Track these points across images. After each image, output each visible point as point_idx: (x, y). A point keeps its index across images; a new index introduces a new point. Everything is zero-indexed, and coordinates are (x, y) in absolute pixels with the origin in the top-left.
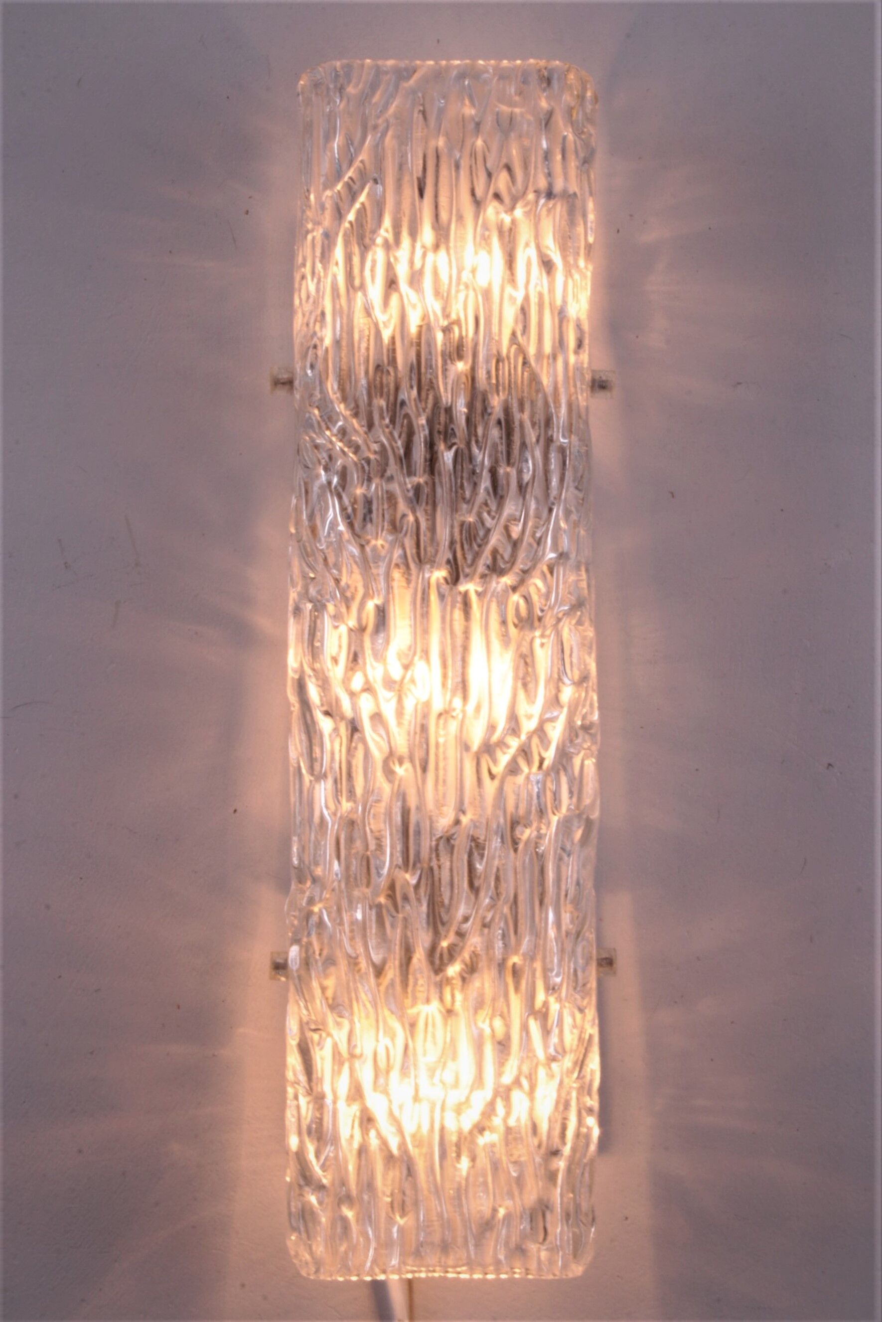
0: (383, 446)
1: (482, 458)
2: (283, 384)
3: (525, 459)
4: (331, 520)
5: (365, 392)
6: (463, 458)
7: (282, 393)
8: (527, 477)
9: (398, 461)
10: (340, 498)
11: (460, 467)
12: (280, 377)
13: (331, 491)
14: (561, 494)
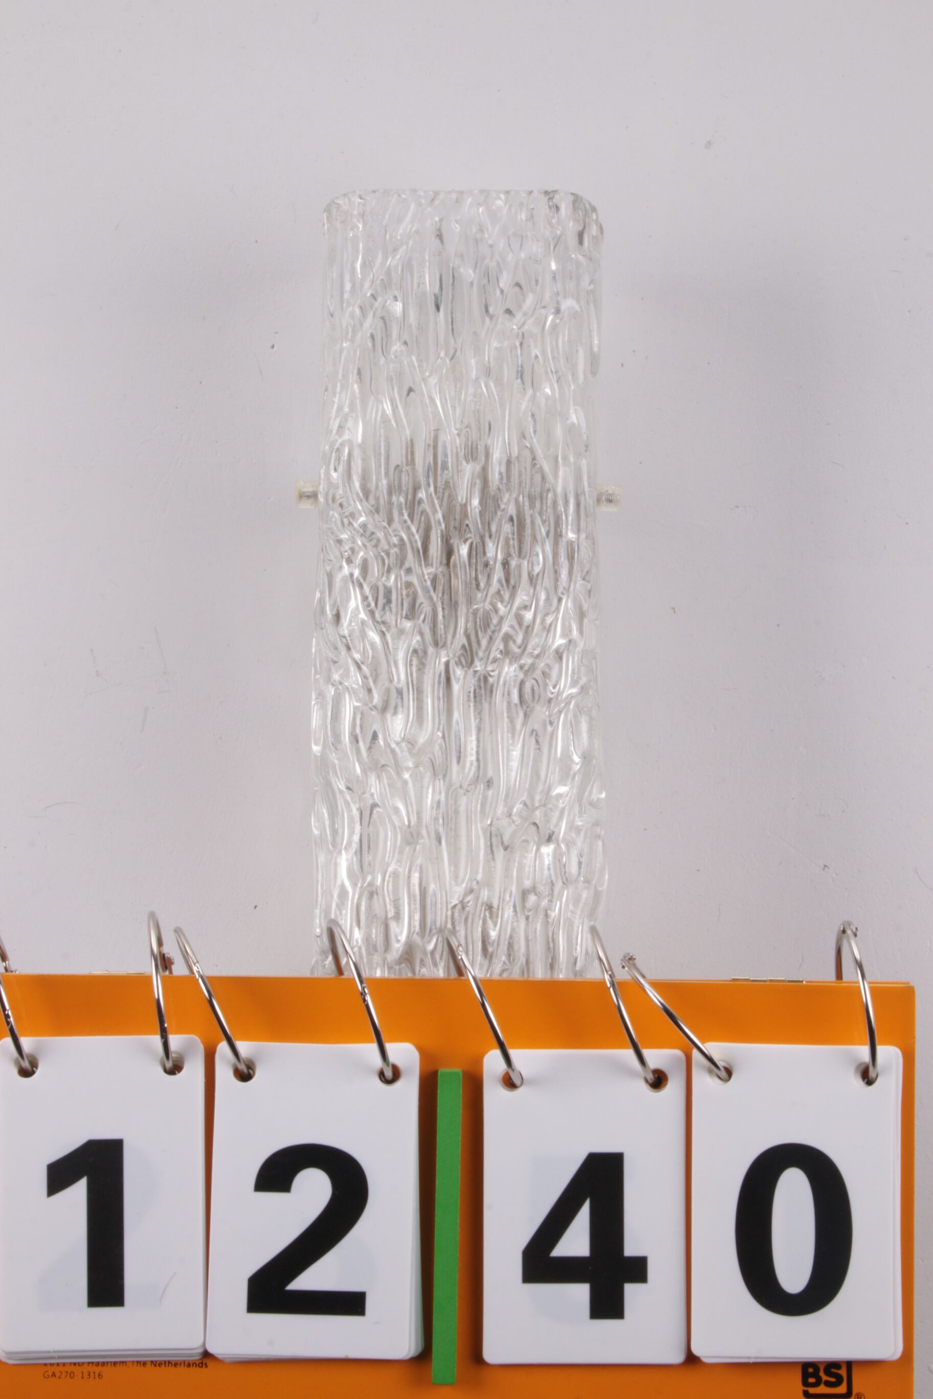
0: (402, 540)
1: (495, 552)
2: (308, 497)
3: (535, 553)
4: (352, 610)
5: (385, 492)
6: (477, 551)
7: (306, 505)
8: (537, 569)
9: (416, 553)
10: (361, 586)
11: (474, 560)
12: (305, 490)
13: (353, 582)
14: (569, 586)
